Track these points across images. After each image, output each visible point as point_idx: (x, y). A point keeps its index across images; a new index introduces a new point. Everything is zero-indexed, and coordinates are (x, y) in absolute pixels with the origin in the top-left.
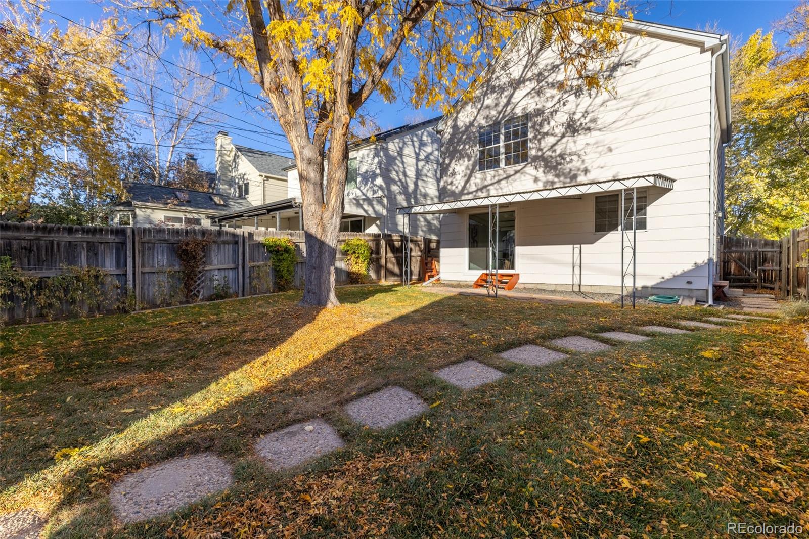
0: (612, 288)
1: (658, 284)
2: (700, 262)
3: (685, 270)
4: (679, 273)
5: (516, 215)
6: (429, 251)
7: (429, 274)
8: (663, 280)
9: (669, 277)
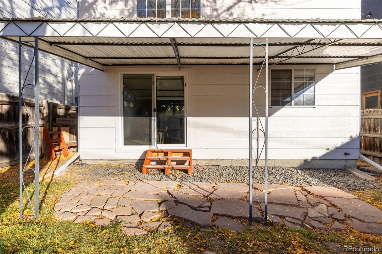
0: (285, 161)
1: (324, 155)
2: (354, 136)
3: (344, 143)
4: (339, 145)
5: (186, 81)
6: (54, 120)
7: (57, 148)
8: (328, 151)
9: (332, 149)
